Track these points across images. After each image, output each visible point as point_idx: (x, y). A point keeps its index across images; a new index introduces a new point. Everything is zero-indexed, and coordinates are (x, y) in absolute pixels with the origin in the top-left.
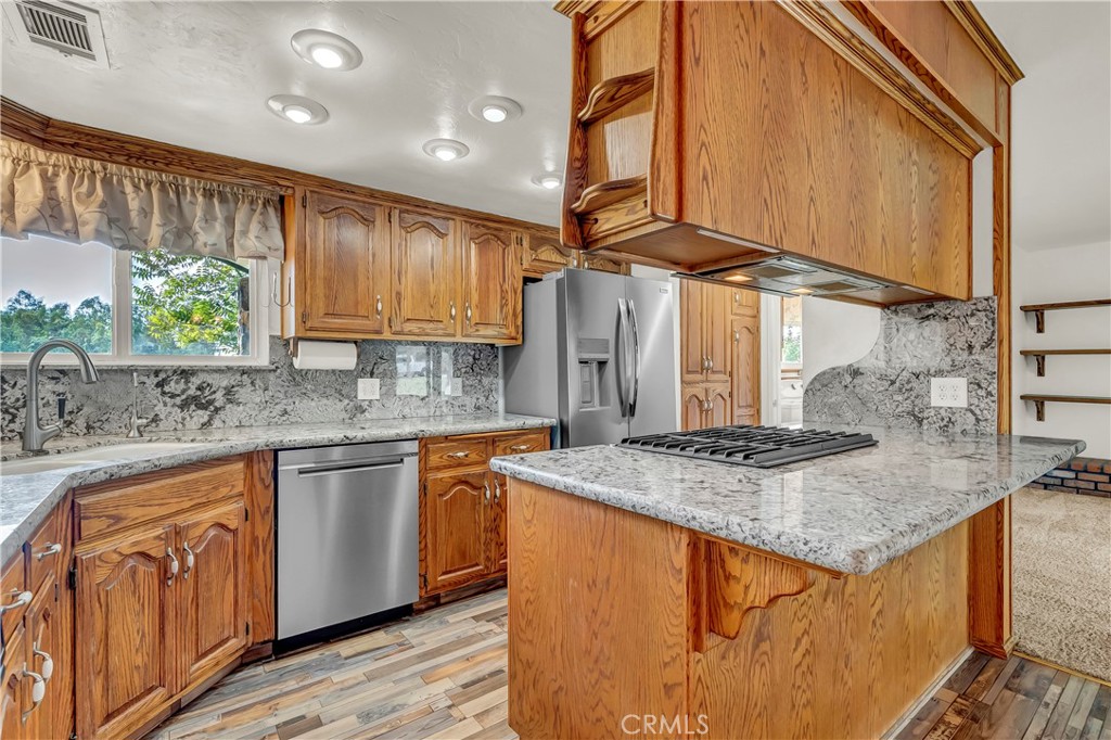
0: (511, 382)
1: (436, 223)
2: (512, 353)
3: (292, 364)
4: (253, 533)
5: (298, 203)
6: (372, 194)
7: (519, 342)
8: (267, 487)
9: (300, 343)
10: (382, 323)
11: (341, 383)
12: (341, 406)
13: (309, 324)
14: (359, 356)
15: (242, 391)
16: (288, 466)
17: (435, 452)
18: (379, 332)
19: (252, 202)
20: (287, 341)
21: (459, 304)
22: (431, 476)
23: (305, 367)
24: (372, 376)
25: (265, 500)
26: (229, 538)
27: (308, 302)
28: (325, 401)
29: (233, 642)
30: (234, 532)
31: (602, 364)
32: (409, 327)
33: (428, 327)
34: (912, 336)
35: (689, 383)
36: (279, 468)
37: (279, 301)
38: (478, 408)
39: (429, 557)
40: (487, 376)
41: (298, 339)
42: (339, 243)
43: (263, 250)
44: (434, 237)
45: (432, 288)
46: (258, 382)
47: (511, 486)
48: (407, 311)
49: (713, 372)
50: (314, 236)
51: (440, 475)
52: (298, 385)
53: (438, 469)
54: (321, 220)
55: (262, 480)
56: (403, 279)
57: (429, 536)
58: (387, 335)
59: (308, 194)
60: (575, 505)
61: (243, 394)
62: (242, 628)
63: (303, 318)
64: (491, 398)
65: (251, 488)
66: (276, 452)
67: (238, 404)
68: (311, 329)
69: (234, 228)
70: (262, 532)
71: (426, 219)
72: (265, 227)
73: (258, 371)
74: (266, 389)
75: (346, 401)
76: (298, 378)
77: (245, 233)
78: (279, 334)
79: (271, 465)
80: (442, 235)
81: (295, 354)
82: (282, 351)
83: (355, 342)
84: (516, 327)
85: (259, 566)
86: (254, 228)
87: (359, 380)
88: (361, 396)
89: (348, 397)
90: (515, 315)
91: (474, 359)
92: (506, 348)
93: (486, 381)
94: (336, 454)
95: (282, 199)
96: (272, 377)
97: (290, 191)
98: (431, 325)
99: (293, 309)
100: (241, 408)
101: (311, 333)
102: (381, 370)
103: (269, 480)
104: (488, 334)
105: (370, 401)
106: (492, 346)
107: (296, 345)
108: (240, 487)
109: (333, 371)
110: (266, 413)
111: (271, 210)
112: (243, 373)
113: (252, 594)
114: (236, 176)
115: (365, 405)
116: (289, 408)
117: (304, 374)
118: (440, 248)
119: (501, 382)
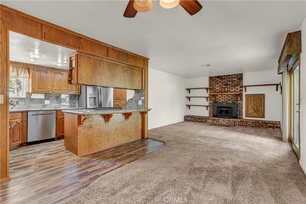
0: (79, 101)
1: (61, 72)
2: (79, 96)
3: (30, 97)
4: (23, 125)
5: (32, 69)
6: (47, 67)
7: (80, 94)
8: (26, 117)
9: (32, 94)
10: (49, 90)
11: (41, 101)
12: (41, 105)
13: (34, 90)
14: (45, 96)
15: (20, 102)
16: (30, 114)
17: (59, 113)
18: (49, 92)
19: (22, 68)
20: (30, 93)
21: (66, 87)
22: (58, 117)
23: (33, 98)
24: (48, 100)
25: (25, 119)
26: (19, 124)
27: (34, 86)
28: (38, 104)
29: (19, 142)
30: (20, 124)
31: (95, 98)
32: (55, 91)
33: (59, 91)
34: (137, 94)
35: (116, 102)
36: (28, 114)
37: (28, 86)
38: (72, 106)
39: (58, 131)
40: (74, 100)
41: (32, 93)
42: (40, 76)
43: (24, 77)
44: (61, 75)
45: (60, 84)
46: (23, 101)
47: (65, 114)
48: (55, 88)
49: (122, 100)
50: (35, 75)
51: (60, 117)
52: (32, 101)
53: (60, 115)
54: (37, 72)
55: (25, 116)
56: (54, 83)
57: (58, 127)
58: (50, 92)
59: (34, 68)
60: (71, 115)
61: (20, 103)
62: (21, 140)
63: (33, 89)
64: (75, 104)
65: (22, 117)
66: (27, 112)
67: (19, 104)
68: (35, 91)
69: (18, 72)
70: (25, 124)
71: (59, 72)
72: (25, 72)
73: (23, 98)
74: (25, 102)
75: (42, 104)
76: (32, 100)
77: (21, 74)
78: (28, 92)
79: (26, 114)
80: (62, 74)
81: (31, 95)
82: (29, 95)
83: (44, 94)
84: (79, 91)
85: (24, 130)
86: (23, 73)
87: (45, 101)
88: (45, 103)
89: (43, 103)
90: (78, 89)
91: (71, 97)
92: (78, 95)
93: (73, 101)
94: (41, 112)
95: (29, 68)
96: (26, 100)
97: (30, 67)
98: (60, 91)
99: (31, 88)
100: (20, 105)
101: (34, 92)
102: (50, 99)
103: (26, 116)
104: (73, 93)
105: (48, 104)
106: (75, 95)
107: (31, 94)
108: (21, 117)
109: (40, 99)
110: (25, 106)
111: (26, 70)
112: (20, 99)
113: (22, 134)
114: (20, 65)
115: (46, 105)
116: (30, 105)
117: (33, 99)
118: (62, 77)
119: (77, 101)
